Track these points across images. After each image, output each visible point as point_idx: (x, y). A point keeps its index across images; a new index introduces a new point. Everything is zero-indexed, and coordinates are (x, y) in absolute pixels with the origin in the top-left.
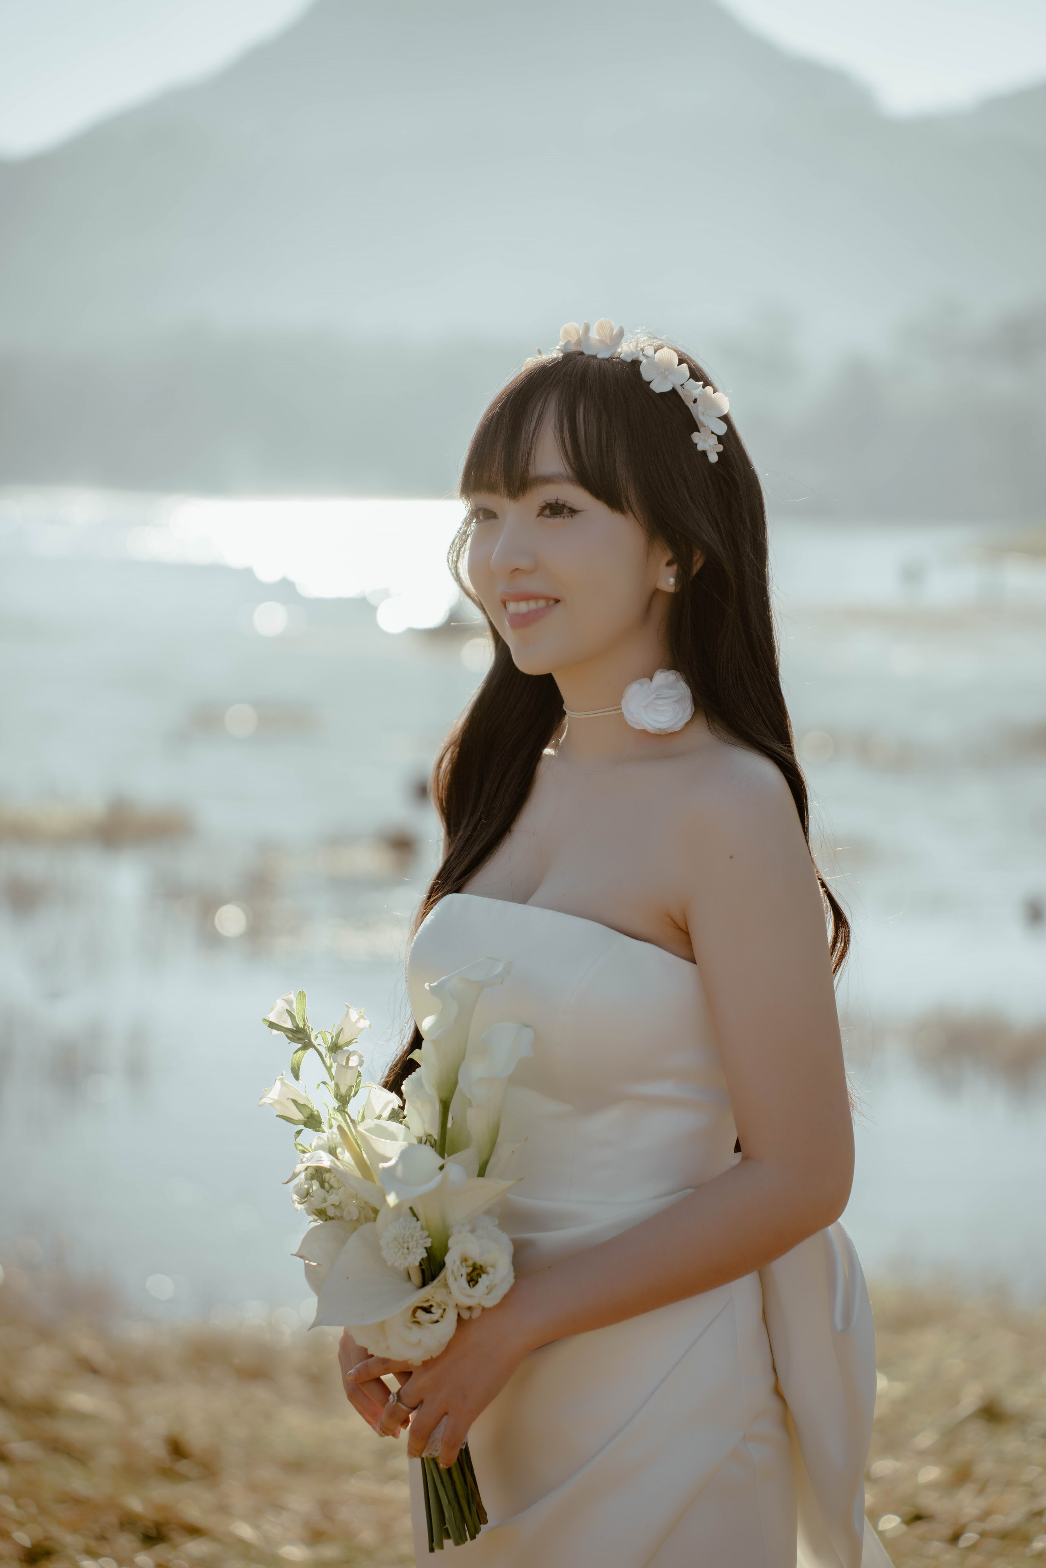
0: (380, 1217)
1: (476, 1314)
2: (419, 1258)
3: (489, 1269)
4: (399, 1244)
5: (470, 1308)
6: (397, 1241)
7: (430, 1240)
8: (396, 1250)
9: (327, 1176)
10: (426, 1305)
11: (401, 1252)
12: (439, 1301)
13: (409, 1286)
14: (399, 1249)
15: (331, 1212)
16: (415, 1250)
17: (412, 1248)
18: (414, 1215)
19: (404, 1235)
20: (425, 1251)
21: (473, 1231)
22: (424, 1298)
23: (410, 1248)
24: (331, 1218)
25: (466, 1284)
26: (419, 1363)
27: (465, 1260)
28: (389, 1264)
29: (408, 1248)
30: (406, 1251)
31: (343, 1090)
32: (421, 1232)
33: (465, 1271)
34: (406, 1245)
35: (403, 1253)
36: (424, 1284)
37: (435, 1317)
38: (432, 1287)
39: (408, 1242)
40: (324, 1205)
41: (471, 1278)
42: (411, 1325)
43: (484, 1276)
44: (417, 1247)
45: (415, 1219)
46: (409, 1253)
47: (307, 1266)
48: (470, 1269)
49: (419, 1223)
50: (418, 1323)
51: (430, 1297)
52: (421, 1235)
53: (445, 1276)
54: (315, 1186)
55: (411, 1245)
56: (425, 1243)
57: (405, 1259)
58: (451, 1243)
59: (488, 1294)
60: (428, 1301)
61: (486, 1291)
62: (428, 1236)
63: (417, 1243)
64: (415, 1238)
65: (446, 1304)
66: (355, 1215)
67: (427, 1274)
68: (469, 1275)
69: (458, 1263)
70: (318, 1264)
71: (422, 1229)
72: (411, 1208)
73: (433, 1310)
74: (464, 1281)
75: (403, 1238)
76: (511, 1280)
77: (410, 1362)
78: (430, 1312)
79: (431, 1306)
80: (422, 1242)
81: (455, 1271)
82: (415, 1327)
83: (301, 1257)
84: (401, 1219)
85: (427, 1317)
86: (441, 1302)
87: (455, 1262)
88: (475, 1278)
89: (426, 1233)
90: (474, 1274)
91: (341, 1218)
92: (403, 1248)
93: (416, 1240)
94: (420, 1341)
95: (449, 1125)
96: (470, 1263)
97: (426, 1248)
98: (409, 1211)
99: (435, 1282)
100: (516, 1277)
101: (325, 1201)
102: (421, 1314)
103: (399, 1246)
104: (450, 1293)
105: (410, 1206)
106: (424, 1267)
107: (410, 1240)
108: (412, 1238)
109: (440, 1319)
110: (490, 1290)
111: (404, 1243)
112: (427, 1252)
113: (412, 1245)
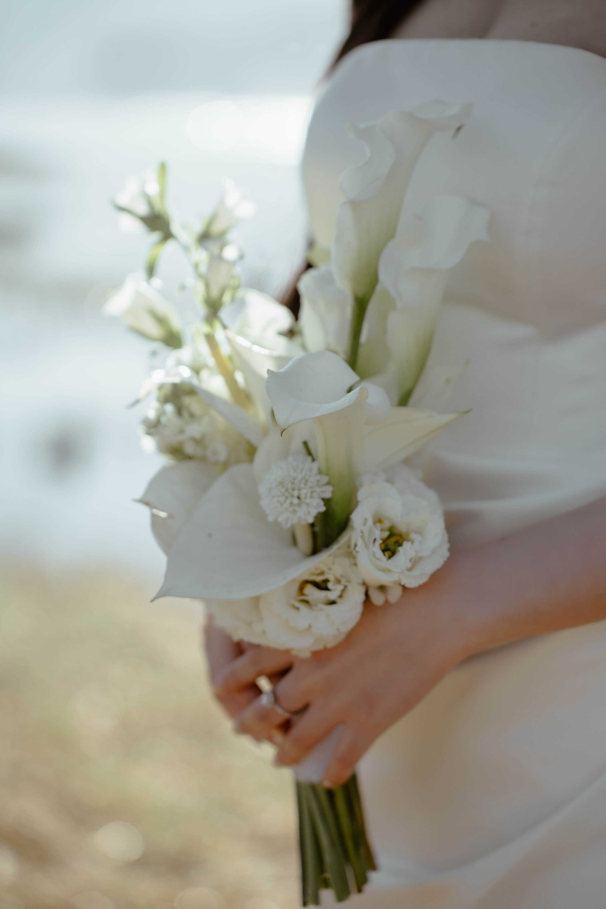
0: (260, 457)
1: (395, 595)
2: (314, 512)
3: (413, 536)
4: (287, 490)
5: (382, 588)
6: (283, 487)
7: (330, 488)
8: (282, 499)
9: (187, 401)
10: (319, 579)
11: (289, 501)
12: (338, 575)
13: (294, 553)
14: (287, 498)
15: (190, 449)
16: (308, 501)
17: (305, 498)
18: (309, 453)
19: (294, 479)
20: (322, 503)
21: (390, 481)
22: (317, 569)
23: (302, 496)
24: (188, 458)
25: (379, 553)
26: (307, 654)
27: (378, 520)
28: (271, 518)
29: (299, 498)
30: (296, 501)
31: (215, 292)
32: (318, 477)
33: (379, 534)
34: (296, 493)
35: (292, 504)
36: (315, 551)
37: (332, 595)
38: (330, 556)
39: (299, 490)
40: (181, 438)
41: (386, 546)
42: (298, 604)
43: (406, 545)
44: (311, 497)
45: (310, 458)
46: (299, 505)
47: (154, 518)
48: (386, 534)
49: (315, 465)
50: (306, 602)
51: (325, 569)
52: (318, 481)
53: (349, 541)
54: (169, 408)
55: (303, 493)
56: (323, 492)
57: (295, 511)
58: (361, 495)
59: (410, 570)
60: (322, 573)
61: (409, 565)
62: (328, 484)
63: (312, 492)
64: (310, 485)
65: (349, 581)
66: (222, 456)
67: (320, 541)
68: (385, 541)
69: (370, 523)
70: (171, 516)
71: (320, 472)
72: (305, 443)
73: (330, 585)
74: (377, 549)
75: (293, 483)
76: (444, 553)
77: (294, 653)
78: (327, 589)
79: (326, 581)
80: (318, 490)
81: (366, 532)
82: (303, 608)
83: (147, 504)
84: (290, 459)
85: (322, 595)
86: (342, 576)
87: (366, 521)
88: (392, 548)
89: (325, 479)
90: (391, 541)
91: (203, 459)
92: (292, 496)
93: (311, 488)
94: (310, 626)
95: (364, 337)
96: (387, 525)
97: (323, 500)
98: (302, 447)
99: (335, 548)
100: (450, 550)
101: (181, 431)
102: (311, 591)
103: (287, 494)
104: (355, 564)
105: (304, 439)
106: (317, 529)
107: (302, 485)
108: (305, 484)
109: (338, 600)
110: (415, 562)
111: (293, 490)
112: (325, 505)
113: (306, 494)
